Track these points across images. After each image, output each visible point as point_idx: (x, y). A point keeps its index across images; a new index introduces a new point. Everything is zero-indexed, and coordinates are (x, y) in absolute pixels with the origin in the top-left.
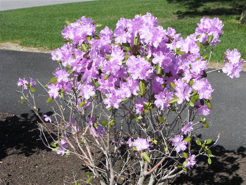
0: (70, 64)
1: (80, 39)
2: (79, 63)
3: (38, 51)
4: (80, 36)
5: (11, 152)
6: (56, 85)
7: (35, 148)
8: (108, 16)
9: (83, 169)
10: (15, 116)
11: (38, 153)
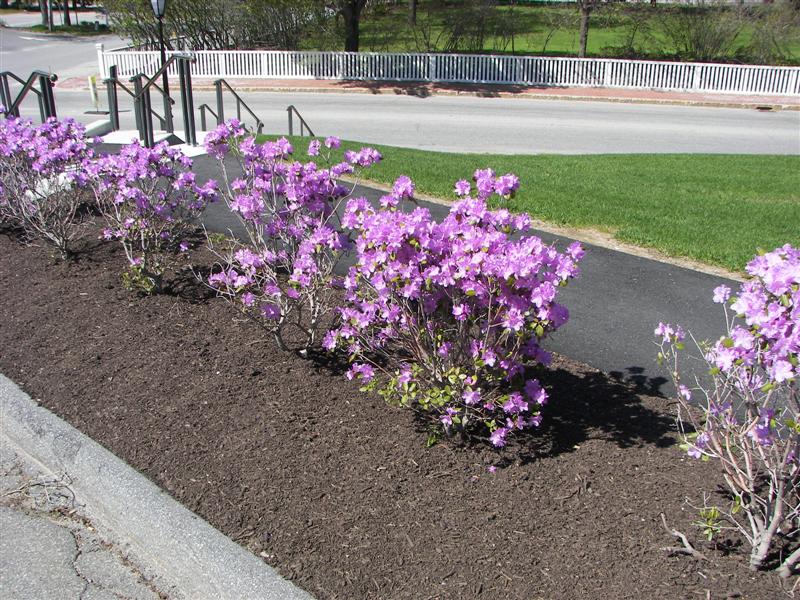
0: (758, 322)
1: (781, 286)
2: (774, 324)
3: (647, 256)
4: (784, 282)
5: (594, 434)
6: (730, 350)
7: (636, 438)
8: (792, 195)
9: (719, 492)
10: (601, 373)
11: (641, 446)
